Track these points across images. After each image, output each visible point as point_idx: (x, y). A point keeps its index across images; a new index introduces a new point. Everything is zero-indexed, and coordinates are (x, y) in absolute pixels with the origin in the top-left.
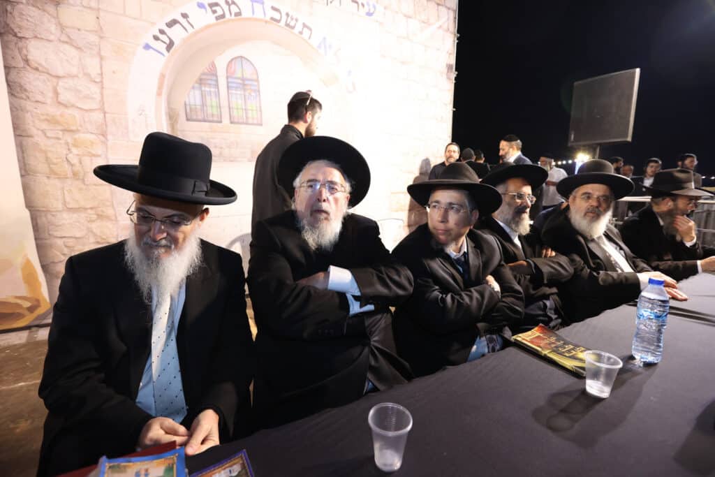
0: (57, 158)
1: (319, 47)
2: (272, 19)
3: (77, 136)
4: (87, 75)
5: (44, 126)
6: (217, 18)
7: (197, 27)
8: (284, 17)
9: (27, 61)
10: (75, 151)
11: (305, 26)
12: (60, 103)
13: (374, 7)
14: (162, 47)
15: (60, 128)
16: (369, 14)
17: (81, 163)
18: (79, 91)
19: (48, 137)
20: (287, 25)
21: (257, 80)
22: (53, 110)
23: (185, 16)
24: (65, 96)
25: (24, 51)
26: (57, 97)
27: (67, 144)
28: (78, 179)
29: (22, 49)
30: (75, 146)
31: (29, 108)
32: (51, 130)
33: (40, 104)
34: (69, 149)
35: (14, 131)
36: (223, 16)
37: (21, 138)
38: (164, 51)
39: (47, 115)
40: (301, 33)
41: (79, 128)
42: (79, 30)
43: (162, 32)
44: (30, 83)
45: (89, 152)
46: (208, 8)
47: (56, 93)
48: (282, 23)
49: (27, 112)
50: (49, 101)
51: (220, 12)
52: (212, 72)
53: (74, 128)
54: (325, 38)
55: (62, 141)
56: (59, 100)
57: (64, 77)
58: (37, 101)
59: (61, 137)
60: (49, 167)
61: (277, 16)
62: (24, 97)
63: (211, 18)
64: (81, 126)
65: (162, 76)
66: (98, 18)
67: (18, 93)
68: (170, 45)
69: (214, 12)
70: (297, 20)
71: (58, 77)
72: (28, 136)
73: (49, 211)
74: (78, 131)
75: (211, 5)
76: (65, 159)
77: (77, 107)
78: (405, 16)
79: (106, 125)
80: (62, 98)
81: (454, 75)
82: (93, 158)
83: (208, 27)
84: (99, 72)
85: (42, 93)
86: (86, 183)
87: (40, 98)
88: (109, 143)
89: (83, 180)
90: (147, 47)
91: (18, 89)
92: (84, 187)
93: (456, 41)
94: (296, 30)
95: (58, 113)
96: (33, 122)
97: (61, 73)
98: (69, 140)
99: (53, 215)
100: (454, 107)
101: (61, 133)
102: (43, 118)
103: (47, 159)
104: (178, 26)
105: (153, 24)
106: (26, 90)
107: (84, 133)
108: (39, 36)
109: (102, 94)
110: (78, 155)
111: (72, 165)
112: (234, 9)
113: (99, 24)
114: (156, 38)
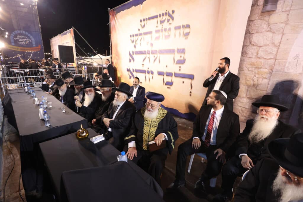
0: (249, 79)
3: (260, 70)
4: (273, 43)
5: (249, 66)
9: (251, 42)
10: (257, 76)
12: (257, 57)
15: (254, 67)
17: (258, 81)
18: (267, 51)
19: (249, 71)
22: (253, 60)
24: (261, 54)
25: (251, 39)
26: (258, 55)
27: (255, 73)
28: (254, 87)
29: (250, 38)
30: (258, 74)
31: (246, 60)
32: (251, 68)
33: (250, 58)
34: (255, 75)
35: (239, 68)
37: (240, 71)
39: (251, 62)
41: (262, 67)
42: (276, 24)
44: (249, 51)
45: (262, 77)
47: (258, 53)
49: (245, 61)
50: (254, 57)
53: (259, 67)
55: (254, 72)
56: (258, 56)
57: (263, 46)
58: (250, 57)
59: (254, 70)
60: (246, 82)
62: (246, 56)
64: (263, 66)
66: (288, 15)
67: (244, 55)
71: (260, 47)
72: (242, 70)
73: (240, 97)
74: (261, 68)
76: (252, 79)
77: (264, 58)
79: (274, 65)
80: (259, 55)
82: (263, 79)
84: (280, 41)
85: (252, 54)
86: (257, 89)
87: (250, 56)
88: (273, 73)
89: (256, 88)
91: (245, 54)
92: (256, 90)
95: (256, 61)
96: (246, 65)
97: (262, 45)
98: (256, 72)
99: (241, 99)
101: (254, 69)
102: (249, 63)
103: (246, 78)
106: (247, 54)
107: (263, 69)
108: (258, 31)
109: (277, 51)
110: (257, 78)
111: (254, 81)
113: (288, 17)
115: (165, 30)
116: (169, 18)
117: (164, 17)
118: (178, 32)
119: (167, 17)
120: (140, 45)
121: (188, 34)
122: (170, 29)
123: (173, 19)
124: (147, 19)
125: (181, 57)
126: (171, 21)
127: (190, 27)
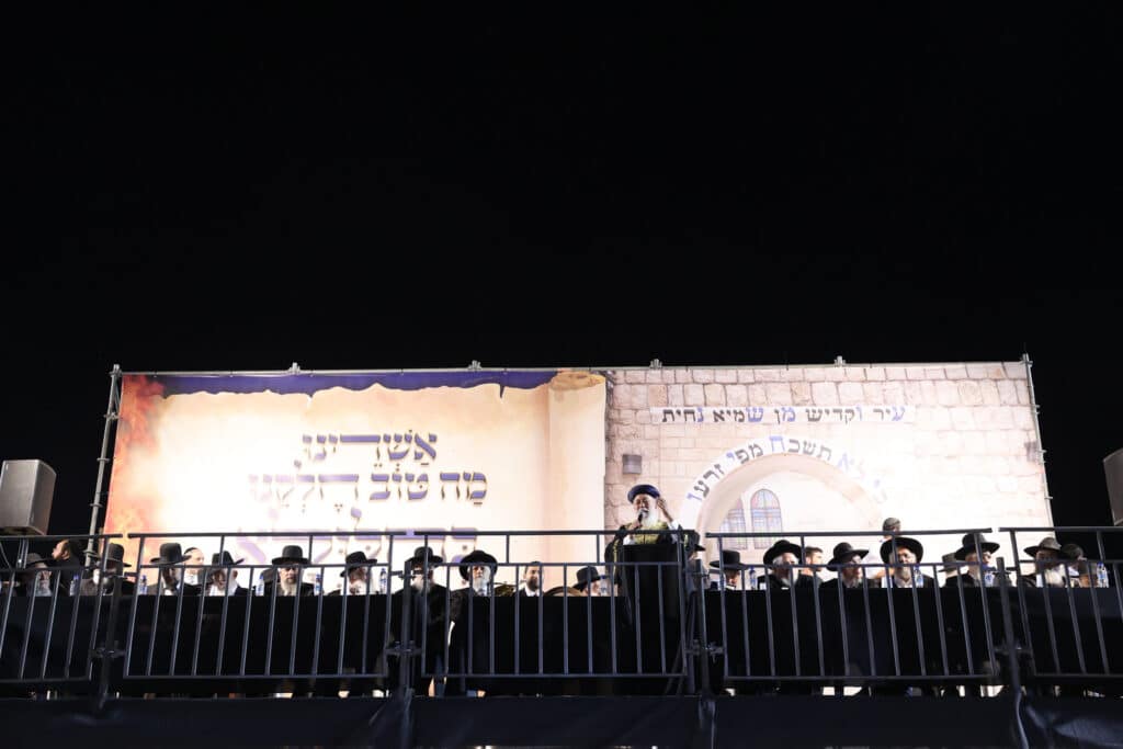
1: (840, 464)
2: (791, 450)
6: (743, 462)
7: (726, 473)
8: (802, 446)
11: (823, 448)
13: (903, 410)
14: (700, 494)
16: (897, 418)
20: (806, 452)
21: (779, 508)
23: (717, 466)
36: (747, 459)
38: (702, 497)
40: (819, 456)
43: (701, 483)
46: (735, 457)
48: (801, 452)
51: (744, 456)
52: (739, 506)
54: (845, 455)
61: (795, 446)
63: (737, 463)
65: (700, 517)
68: (707, 491)
69: (740, 457)
70: (815, 446)
75: (737, 453)
78: (946, 407)
81: (1040, 454)
83: (736, 470)
90: (690, 496)
93: (1037, 413)
94: (814, 456)
100: (1050, 495)
104: (712, 476)
105: (695, 478)
112: (756, 451)
114: (696, 488)
115: (410, 478)
116: (420, 450)
117: (403, 447)
118: (450, 487)
119: (413, 447)
120: (303, 511)
121: (481, 495)
122: (424, 478)
123: (433, 455)
124: (333, 440)
125: (465, 548)
126: (426, 458)
127: (485, 480)
